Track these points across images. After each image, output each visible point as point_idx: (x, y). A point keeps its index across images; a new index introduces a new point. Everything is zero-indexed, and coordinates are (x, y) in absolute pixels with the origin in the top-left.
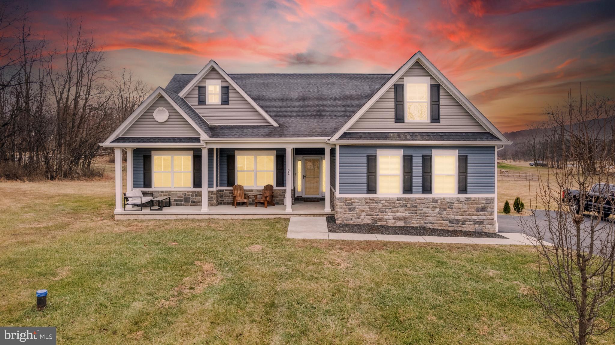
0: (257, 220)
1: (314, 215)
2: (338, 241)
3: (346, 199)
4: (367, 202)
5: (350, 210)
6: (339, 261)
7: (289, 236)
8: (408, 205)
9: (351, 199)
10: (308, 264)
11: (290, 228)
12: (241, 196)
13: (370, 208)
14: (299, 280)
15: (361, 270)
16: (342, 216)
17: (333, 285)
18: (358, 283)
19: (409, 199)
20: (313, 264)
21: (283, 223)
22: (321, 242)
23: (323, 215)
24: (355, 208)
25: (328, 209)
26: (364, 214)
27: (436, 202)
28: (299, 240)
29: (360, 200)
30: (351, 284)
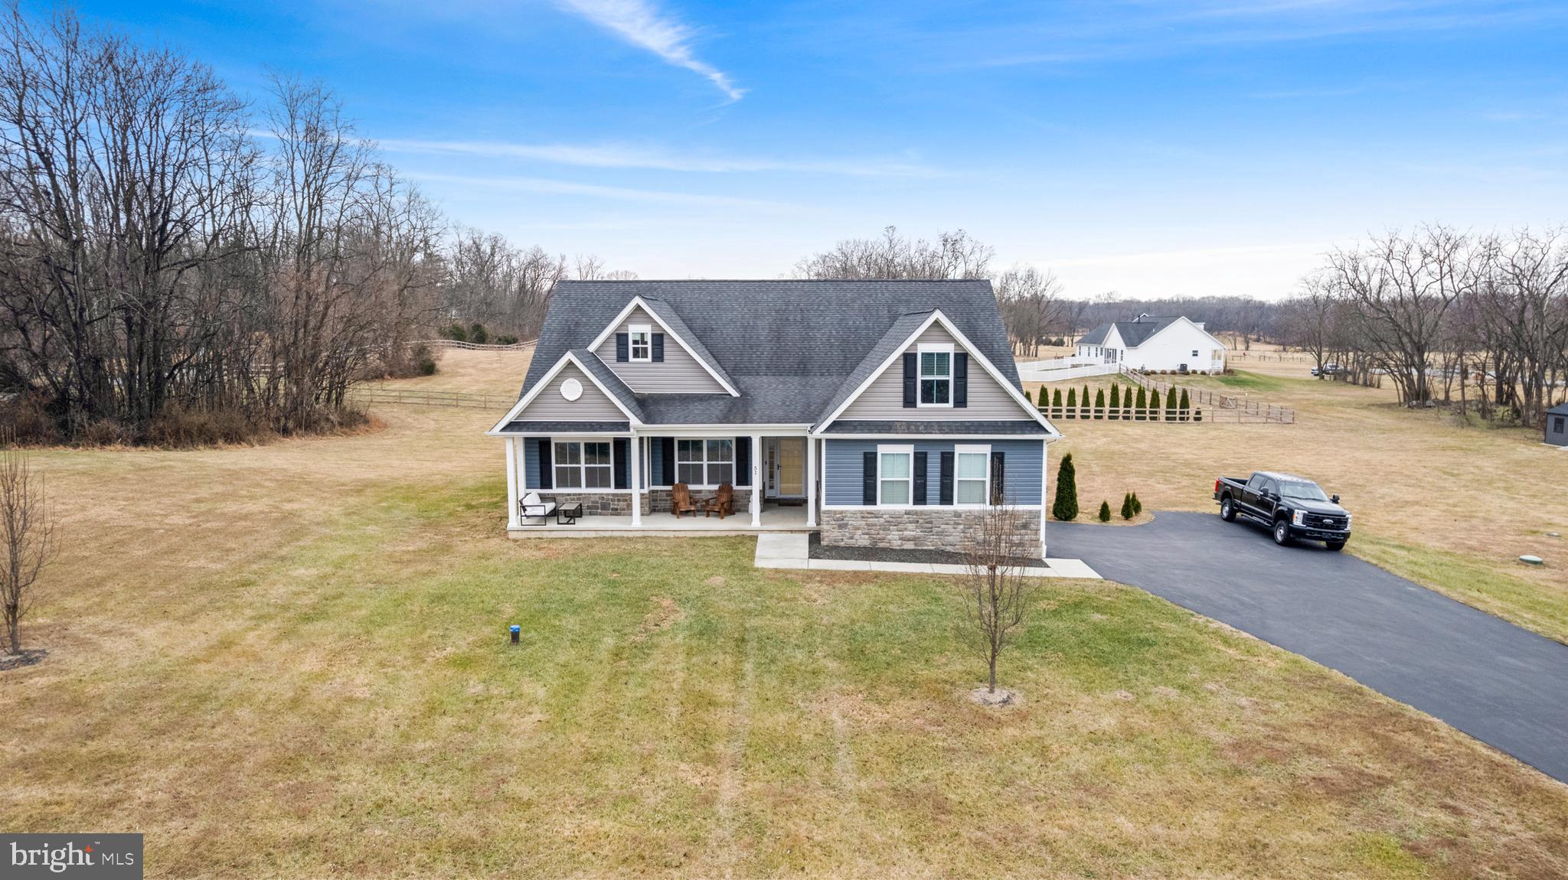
0: (712, 538)
1: (792, 531)
2: (818, 572)
3: (835, 512)
4: (864, 516)
5: (840, 527)
6: (816, 596)
7: (759, 563)
8: (921, 521)
9: (841, 512)
10: (779, 600)
11: (758, 553)
12: (684, 500)
13: (868, 525)
14: (769, 616)
15: (840, 607)
16: (830, 535)
17: (805, 622)
18: (834, 620)
19: (922, 513)
20: (786, 600)
21: (749, 544)
22: (796, 572)
23: (805, 531)
24: (847, 524)
25: (811, 523)
26: (859, 532)
27: (960, 516)
28: (771, 570)
29: (854, 513)
30: (825, 622)
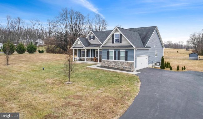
16: (103, 64)
19: (115, 61)
26: (106, 64)
27: (121, 62)
29: (106, 61)
